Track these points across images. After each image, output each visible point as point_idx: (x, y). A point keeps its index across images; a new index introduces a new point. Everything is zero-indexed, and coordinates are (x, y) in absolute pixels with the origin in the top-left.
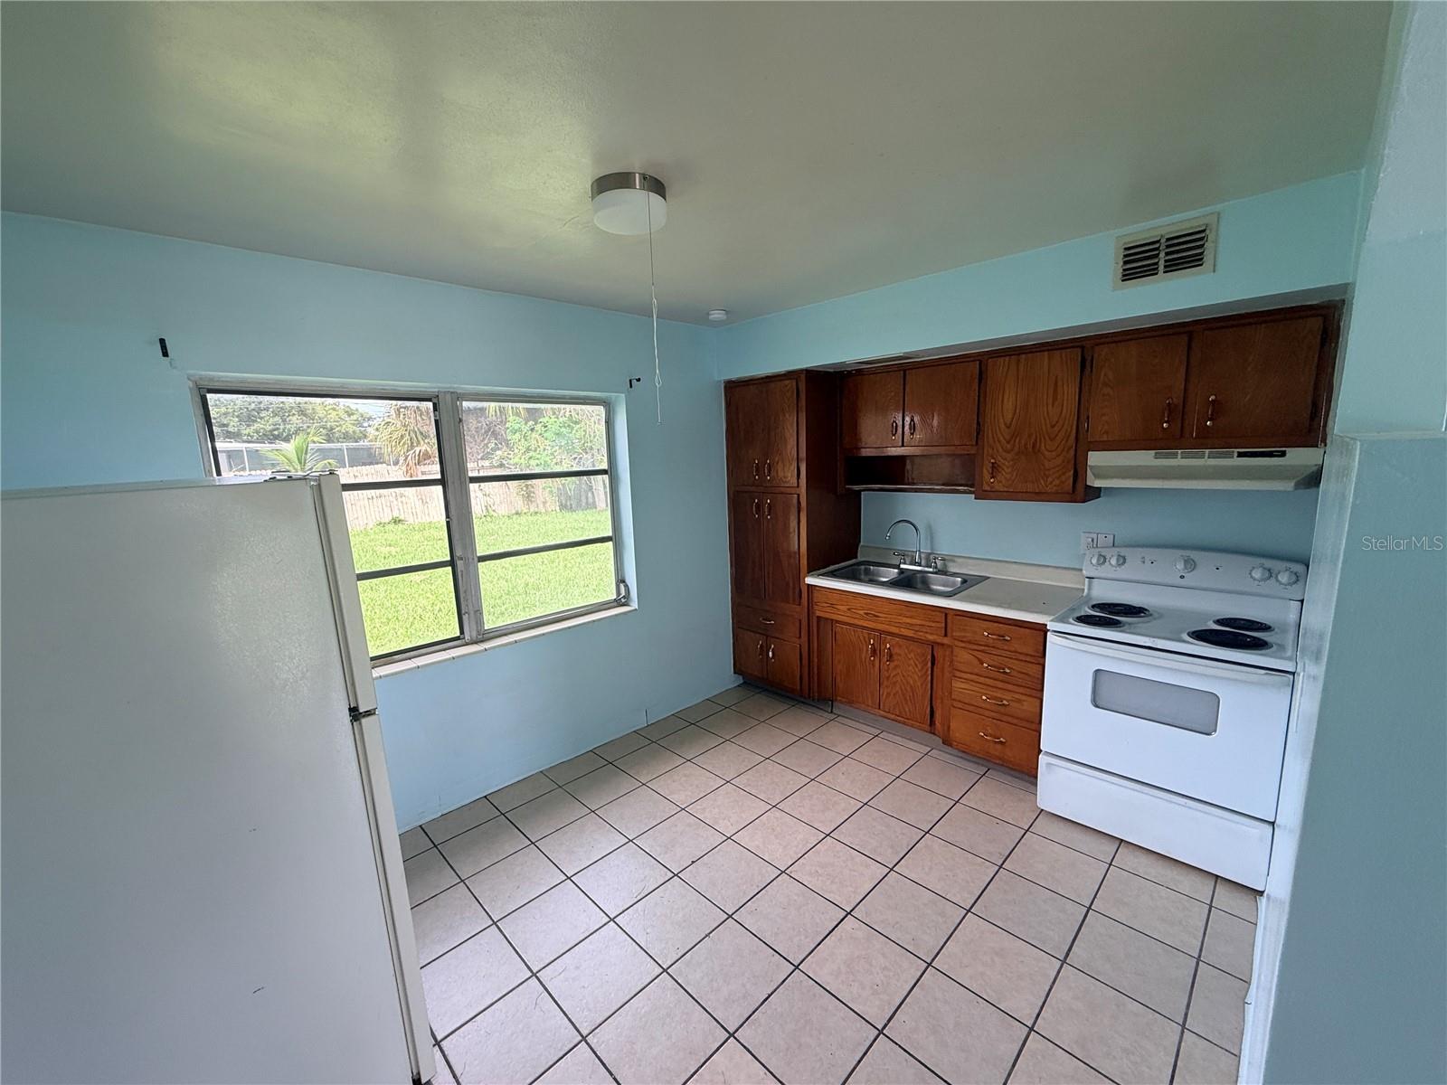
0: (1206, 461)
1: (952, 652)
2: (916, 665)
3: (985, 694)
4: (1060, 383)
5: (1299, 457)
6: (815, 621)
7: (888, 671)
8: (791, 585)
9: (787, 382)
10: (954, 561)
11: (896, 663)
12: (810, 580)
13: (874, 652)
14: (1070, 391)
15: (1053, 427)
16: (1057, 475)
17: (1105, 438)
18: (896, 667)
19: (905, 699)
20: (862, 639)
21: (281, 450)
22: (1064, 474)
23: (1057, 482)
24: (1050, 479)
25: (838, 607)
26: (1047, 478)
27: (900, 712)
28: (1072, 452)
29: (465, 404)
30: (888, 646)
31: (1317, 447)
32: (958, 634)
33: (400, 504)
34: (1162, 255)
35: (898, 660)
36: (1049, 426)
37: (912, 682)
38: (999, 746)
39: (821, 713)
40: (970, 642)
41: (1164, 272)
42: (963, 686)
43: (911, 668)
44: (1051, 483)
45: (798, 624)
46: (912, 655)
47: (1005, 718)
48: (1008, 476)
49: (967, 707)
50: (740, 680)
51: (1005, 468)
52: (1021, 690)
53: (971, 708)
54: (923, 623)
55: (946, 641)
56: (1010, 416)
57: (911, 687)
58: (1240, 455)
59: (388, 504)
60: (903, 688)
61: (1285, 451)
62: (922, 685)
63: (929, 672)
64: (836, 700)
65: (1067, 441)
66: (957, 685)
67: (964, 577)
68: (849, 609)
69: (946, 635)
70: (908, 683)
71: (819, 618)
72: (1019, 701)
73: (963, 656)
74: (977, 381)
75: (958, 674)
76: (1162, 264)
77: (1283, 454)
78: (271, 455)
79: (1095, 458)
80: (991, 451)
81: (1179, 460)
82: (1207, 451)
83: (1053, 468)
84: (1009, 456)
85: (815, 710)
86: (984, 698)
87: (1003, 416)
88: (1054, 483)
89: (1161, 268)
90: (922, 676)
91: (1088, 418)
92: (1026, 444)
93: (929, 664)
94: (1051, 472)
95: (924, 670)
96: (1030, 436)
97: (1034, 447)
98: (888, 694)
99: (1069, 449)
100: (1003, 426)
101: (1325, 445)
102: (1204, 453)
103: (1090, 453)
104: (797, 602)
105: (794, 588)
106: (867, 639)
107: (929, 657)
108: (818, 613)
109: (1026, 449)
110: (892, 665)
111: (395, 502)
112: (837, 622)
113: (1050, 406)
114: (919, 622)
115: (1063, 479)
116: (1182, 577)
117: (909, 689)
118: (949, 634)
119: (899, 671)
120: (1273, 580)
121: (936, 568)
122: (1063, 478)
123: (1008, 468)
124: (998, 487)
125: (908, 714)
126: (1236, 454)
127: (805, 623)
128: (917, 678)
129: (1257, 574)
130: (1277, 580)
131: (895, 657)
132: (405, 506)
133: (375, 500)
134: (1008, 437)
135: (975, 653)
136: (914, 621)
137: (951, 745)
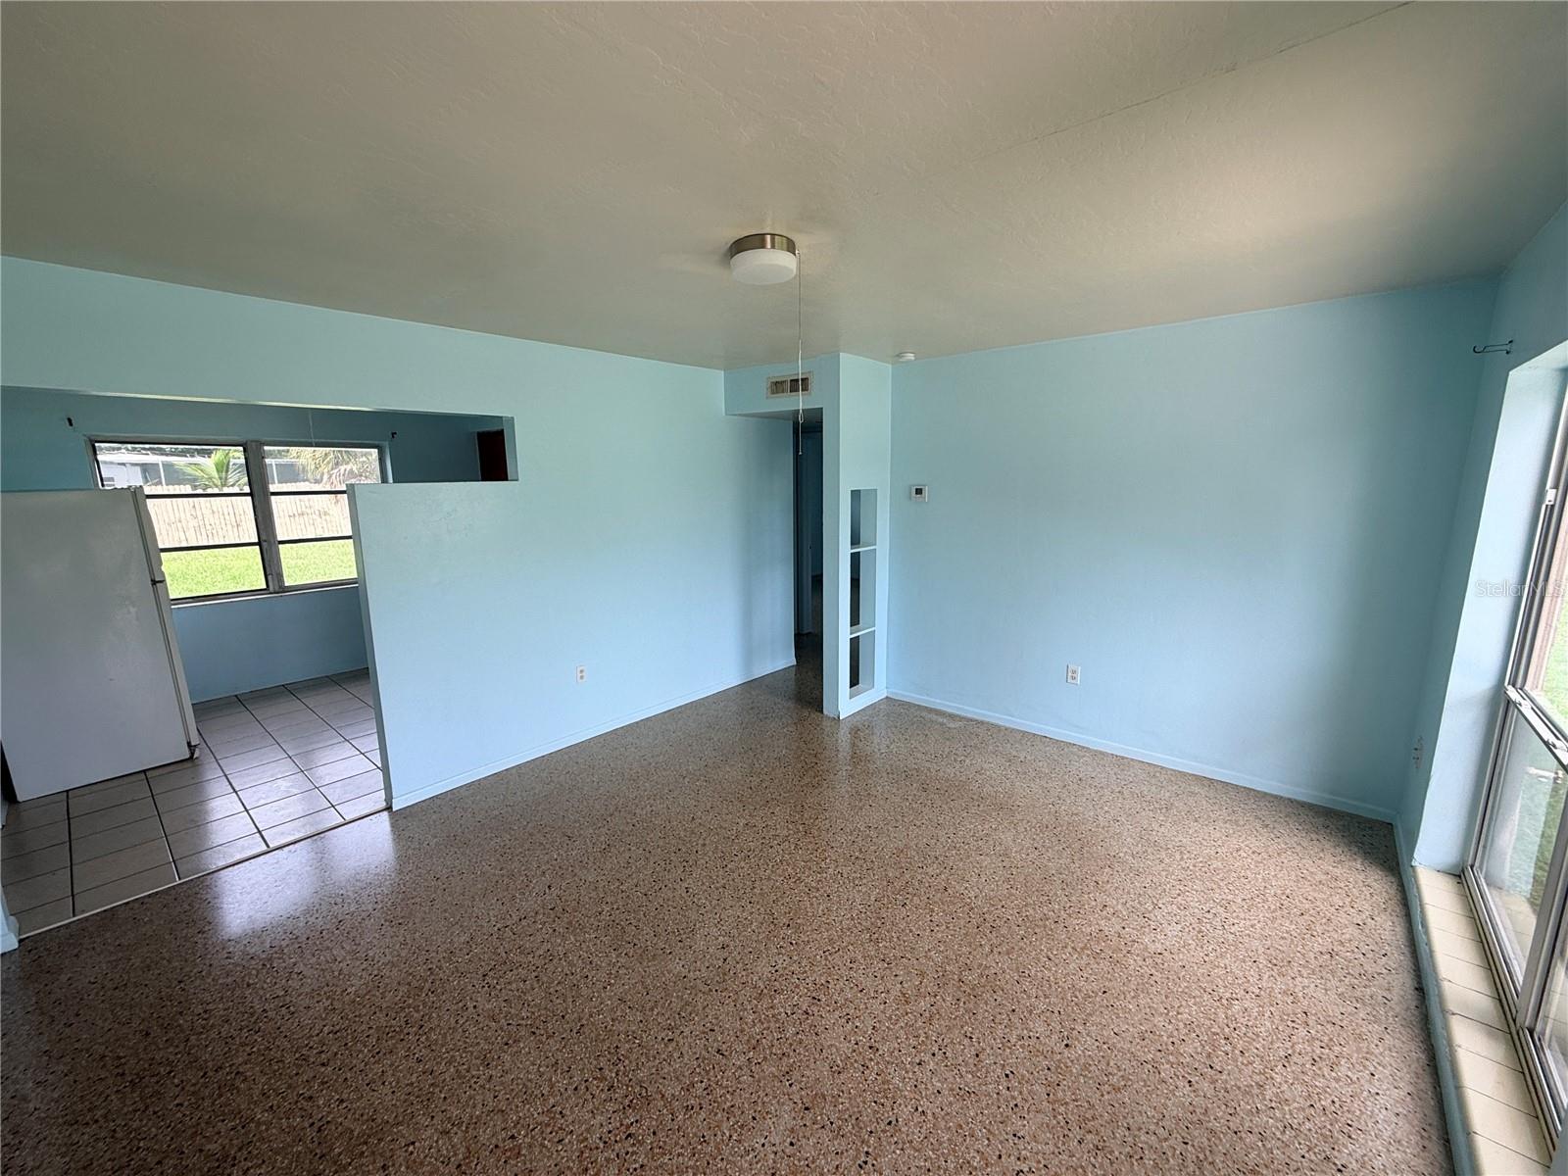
21: (199, 464)
29: (266, 448)
33: (324, 523)
59: (311, 522)
78: (189, 470)
111: (319, 520)
132: (329, 525)
133: (297, 518)
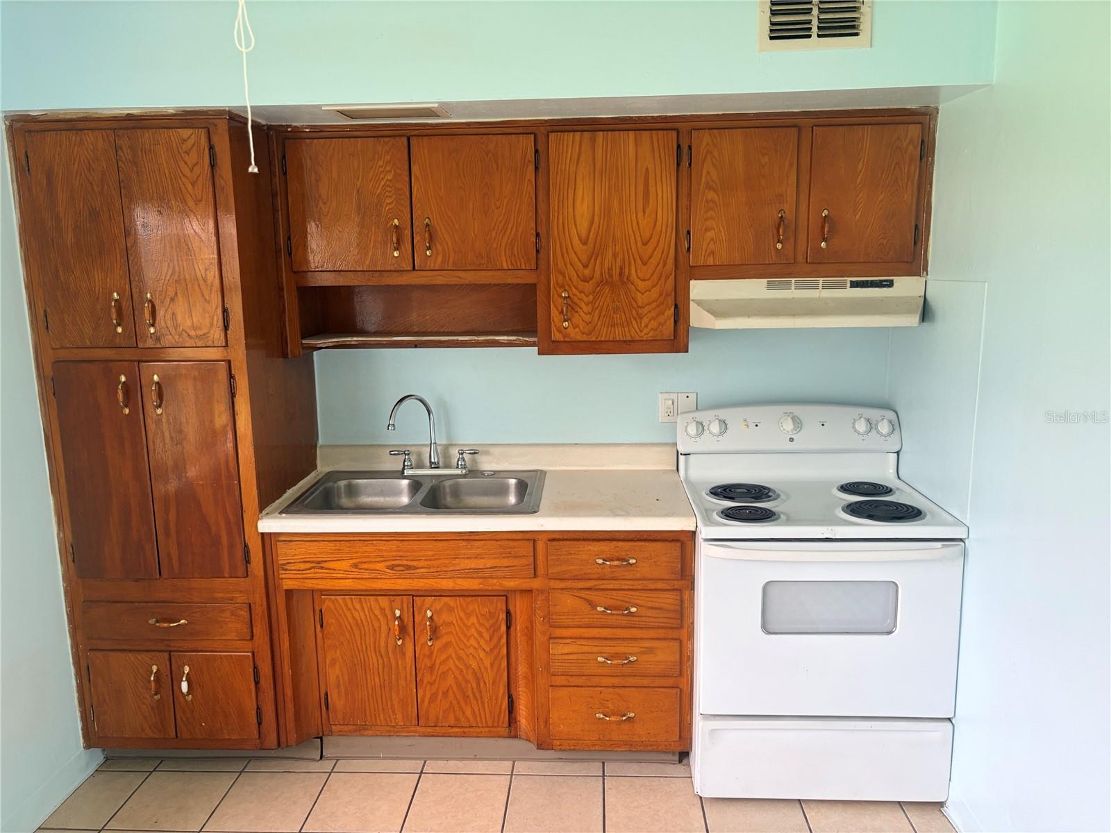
0: (820, 292)
1: (547, 600)
2: (480, 634)
3: (600, 654)
4: (651, 182)
5: (906, 286)
6: (281, 600)
7: (430, 656)
8: (225, 540)
9: (185, 133)
10: (487, 453)
11: (444, 640)
12: (268, 525)
13: (402, 628)
14: (664, 193)
15: (645, 244)
16: (653, 314)
17: (710, 261)
18: (447, 645)
19: (466, 697)
20: (377, 612)
22: (662, 313)
23: (653, 324)
24: (645, 320)
25: (331, 565)
26: (641, 318)
27: (457, 719)
28: (671, 280)
30: (429, 614)
31: (920, 276)
32: (558, 569)
34: (815, 12)
35: (447, 633)
36: (639, 244)
37: (474, 665)
38: (626, 727)
39: (303, 766)
40: (576, 578)
41: (819, 36)
42: (566, 649)
43: (472, 642)
44: (646, 326)
45: (244, 614)
46: (473, 620)
47: (631, 681)
48: (587, 318)
49: (574, 681)
50: (98, 756)
51: (583, 305)
52: (652, 633)
53: (579, 681)
54: (497, 562)
55: (536, 584)
56: (586, 224)
57: (474, 673)
58: (855, 285)
60: (460, 678)
61: (892, 280)
62: (492, 665)
63: (504, 640)
64: (331, 733)
65: (664, 266)
66: (558, 649)
67: (521, 476)
68: (355, 566)
69: (535, 576)
70: (468, 667)
71: (289, 593)
72: (651, 651)
73: (567, 602)
74: (531, 167)
75: (558, 632)
76: (815, 23)
77: (890, 284)
79: (700, 289)
80: (560, 278)
81: (793, 293)
82: (821, 279)
83: (649, 304)
84: (588, 287)
85: (289, 765)
86: (601, 659)
87: (575, 225)
88: (650, 327)
89: (815, 30)
90: (492, 650)
91: (689, 233)
92: (610, 269)
93: (504, 628)
94: (645, 311)
95: (495, 640)
96: (615, 255)
97: (621, 274)
98: (433, 697)
99: (667, 278)
100: (576, 241)
101: (927, 274)
102: (818, 282)
103: (692, 282)
104: (241, 572)
105: (231, 546)
106: (387, 611)
107: (503, 616)
108: (288, 584)
109: (611, 276)
110: (438, 644)
112: (323, 592)
113: (640, 215)
114: (489, 563)
115: (663, 321)
116: (791, 440)
117: (470, 677)
118: (541, 570)
119: (451, 651)
120: (874, 431)
121: (464, 467)
122: (662, 319)
123: (587, 305)
124: (575, 335)
125: (471, 719)
126: (849, 285)
127: (260, 610)
128: (482, 654)
129: (862, 426)
130: (878, 432)
131: (443, 630)
134: (584, 259)
135: (584, 594)
136: (479, 564)
137: (550, 747)
